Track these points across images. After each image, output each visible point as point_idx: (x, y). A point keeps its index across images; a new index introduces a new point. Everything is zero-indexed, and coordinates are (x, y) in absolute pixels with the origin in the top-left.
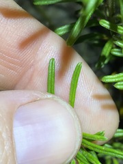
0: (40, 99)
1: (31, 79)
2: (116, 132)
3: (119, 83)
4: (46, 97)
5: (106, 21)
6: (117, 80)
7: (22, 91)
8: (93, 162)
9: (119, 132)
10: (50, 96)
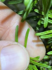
0: (12, 45)
1: (8, 34)
2: (44, 57)
3: (42, 36)
4: (14, 43)
5: (37, 10)
6: (41, 35)
7: (4, 41)
8: (35, 69)
9: (46, 57)
10: (16, 43)
